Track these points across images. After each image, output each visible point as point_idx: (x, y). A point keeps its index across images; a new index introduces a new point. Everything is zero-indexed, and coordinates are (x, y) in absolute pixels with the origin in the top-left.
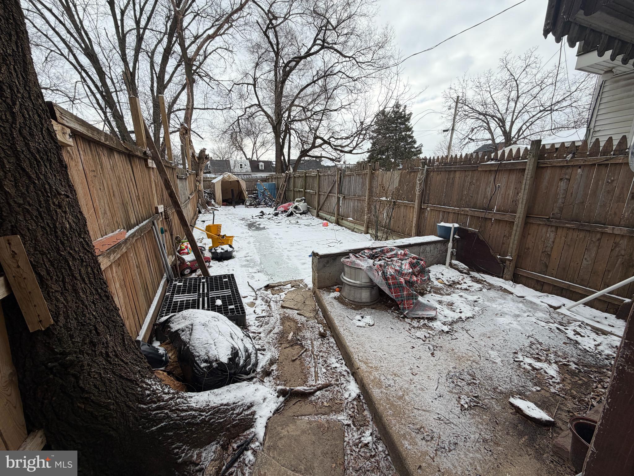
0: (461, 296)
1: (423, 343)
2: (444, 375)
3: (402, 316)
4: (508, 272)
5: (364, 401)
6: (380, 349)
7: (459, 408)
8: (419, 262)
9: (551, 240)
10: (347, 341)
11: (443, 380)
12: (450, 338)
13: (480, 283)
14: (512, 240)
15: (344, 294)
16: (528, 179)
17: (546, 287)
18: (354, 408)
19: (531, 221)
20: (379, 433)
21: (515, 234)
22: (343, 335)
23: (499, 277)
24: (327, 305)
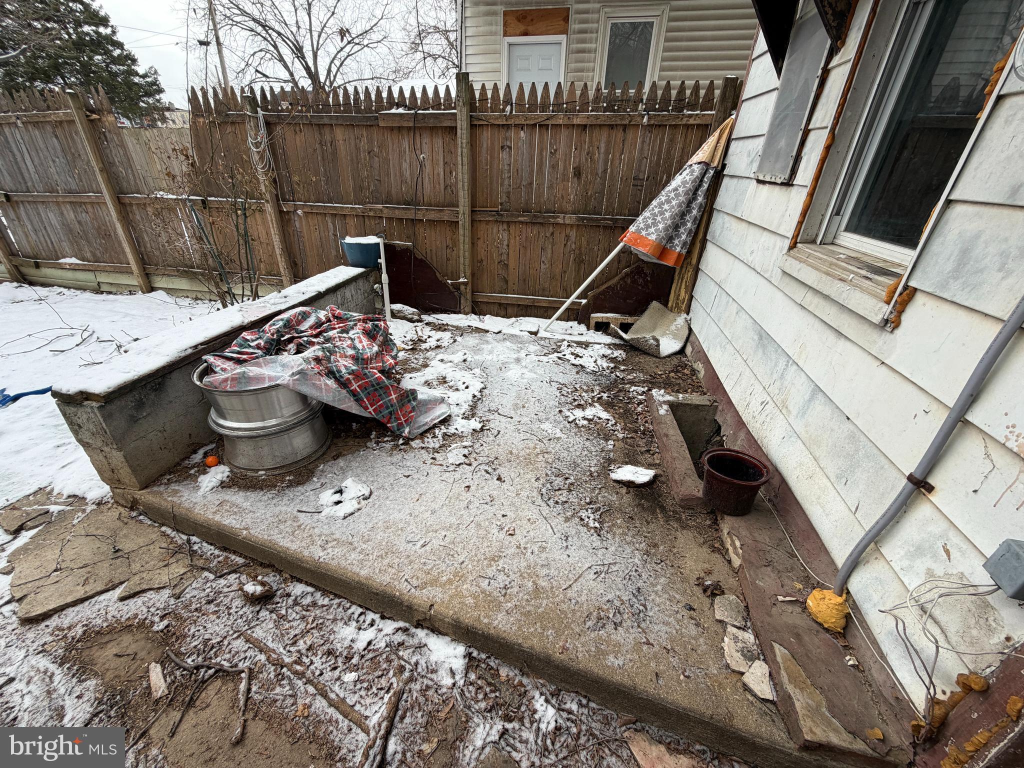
0: (442, 361)
1: (472, 468)
2: (539, 501)
3: (401, 441)
4: (465, 304)
5: (483, 656)
6: (428, 532)
7: (595, 535)
8: (377, 326)
9: (505, 243)
10: (356, 569)
11: (545, 510)
12: (492, 438)
13: (445, 330)
14: (461, 252)
15: (242, 461)
16: (464, 145)
17: (510, 310)
18: (480, 688)
19: (478, 217)
20: (551, 682)
21: (464, 241)
22: (334, 563)
23: (455, 313)
24: (217, 518)
